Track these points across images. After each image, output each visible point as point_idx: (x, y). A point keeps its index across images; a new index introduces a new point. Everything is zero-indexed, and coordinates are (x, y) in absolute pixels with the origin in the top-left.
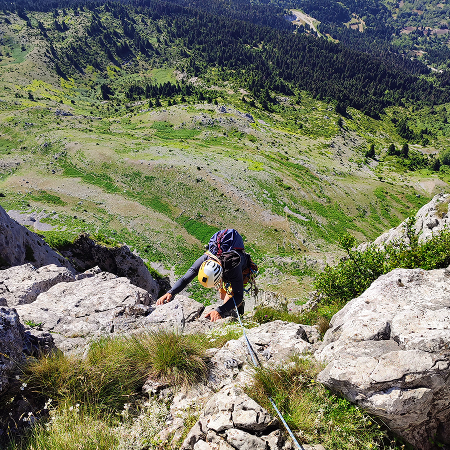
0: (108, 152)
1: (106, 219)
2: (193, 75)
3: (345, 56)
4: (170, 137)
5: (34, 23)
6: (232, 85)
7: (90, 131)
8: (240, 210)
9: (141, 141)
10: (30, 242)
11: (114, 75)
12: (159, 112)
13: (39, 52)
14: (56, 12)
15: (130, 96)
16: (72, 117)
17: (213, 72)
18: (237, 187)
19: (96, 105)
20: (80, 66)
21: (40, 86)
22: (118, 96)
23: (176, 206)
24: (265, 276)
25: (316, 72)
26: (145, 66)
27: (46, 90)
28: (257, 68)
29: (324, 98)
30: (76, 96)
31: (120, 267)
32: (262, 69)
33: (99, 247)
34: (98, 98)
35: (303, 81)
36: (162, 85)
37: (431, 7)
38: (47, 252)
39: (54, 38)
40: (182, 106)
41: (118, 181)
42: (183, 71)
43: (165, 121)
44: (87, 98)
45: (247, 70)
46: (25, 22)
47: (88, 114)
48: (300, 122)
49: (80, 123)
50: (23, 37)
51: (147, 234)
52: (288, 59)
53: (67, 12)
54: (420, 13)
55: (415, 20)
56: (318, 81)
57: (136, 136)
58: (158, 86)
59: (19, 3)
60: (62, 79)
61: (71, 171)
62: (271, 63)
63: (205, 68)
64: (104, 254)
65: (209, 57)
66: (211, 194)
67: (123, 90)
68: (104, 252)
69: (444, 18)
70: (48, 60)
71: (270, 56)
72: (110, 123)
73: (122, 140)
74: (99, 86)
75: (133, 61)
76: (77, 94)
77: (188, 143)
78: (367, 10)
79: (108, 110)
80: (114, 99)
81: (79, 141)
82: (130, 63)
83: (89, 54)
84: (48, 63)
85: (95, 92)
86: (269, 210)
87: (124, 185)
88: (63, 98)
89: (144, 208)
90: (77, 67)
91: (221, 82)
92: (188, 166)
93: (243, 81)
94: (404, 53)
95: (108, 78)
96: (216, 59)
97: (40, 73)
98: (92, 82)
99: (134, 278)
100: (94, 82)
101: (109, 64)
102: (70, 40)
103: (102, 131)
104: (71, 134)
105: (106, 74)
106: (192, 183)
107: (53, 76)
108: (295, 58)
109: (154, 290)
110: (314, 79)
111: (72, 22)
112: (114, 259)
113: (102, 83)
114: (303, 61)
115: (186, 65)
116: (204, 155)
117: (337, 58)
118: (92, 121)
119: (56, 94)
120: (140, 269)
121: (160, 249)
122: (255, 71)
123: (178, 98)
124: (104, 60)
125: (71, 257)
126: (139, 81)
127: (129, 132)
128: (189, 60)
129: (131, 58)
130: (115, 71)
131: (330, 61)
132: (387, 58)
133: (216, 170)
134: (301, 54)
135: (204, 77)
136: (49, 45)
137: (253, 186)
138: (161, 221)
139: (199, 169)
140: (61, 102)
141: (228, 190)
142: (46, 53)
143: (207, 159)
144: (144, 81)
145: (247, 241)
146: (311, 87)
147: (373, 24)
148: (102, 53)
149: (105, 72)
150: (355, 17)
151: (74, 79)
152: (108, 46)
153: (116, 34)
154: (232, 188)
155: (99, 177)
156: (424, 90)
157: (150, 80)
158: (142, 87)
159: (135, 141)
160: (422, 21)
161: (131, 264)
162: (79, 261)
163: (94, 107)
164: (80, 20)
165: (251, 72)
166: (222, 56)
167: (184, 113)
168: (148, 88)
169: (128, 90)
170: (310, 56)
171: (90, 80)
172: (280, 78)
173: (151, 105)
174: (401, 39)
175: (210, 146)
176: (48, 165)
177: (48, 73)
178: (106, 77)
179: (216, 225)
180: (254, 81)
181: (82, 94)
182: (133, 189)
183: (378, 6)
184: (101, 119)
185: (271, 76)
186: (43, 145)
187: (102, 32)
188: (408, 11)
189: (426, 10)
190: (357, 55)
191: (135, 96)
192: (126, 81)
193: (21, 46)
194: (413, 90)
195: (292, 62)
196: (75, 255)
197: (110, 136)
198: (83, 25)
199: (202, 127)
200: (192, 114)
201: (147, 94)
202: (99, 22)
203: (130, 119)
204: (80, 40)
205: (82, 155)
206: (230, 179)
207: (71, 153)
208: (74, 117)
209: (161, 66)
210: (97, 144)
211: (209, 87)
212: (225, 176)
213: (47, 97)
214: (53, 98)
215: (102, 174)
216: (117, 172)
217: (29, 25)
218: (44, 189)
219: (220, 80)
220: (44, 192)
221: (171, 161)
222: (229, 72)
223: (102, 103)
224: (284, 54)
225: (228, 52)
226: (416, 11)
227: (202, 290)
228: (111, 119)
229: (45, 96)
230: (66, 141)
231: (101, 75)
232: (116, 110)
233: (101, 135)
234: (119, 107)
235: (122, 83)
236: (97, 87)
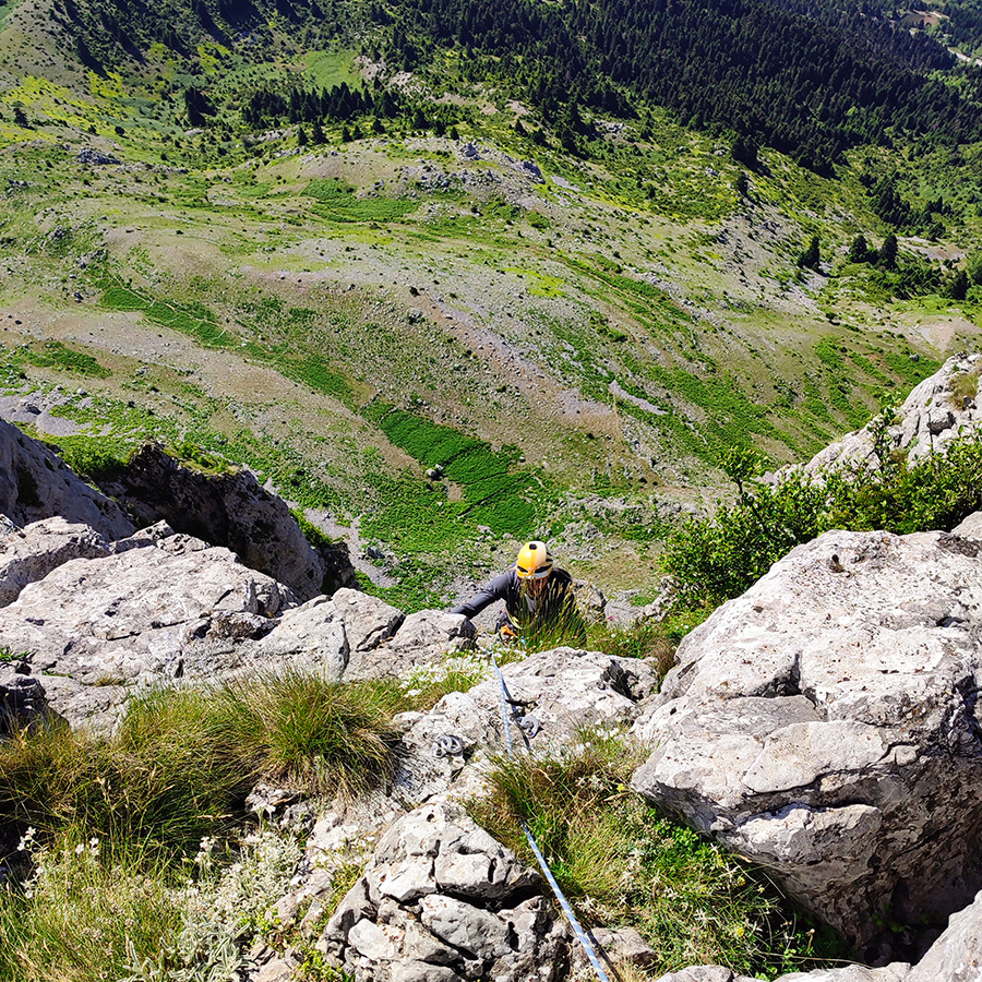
0: (205, 253)
1: (202, 409)
2: (401, 66)
3: (757, 22)
4: (348, 217)
6: (492, 91)
7: (162, 200)
8: (509, 390)
9: (281, 225)
10: (29, 460)
11: (215, 66)
12: (321, 156)
13: (36, 8)
15: (252, 118)
16: (118, 167)
17: (447, 61)
18: (503, 336)
19: (174, 138)
20: (136, 44)
21: (41, 93)
22: (225, 116)
23: (361, 380)
24: (564, 540)
25: (689, 63)
26: (289, 46)
27: (56, 101)
28: (551, 51)
29: (705, 124)
30: (126, 117)
31: (236, 519)
32: (562, 53)
33: (186, 473)
34: (177, 123)
35: (659, 85)
36: (329, 91)
38: (68, 483)
40: (375, 142)
41: (228, 321)
42: (378, 57)
43: (337, 179)
44: (153, 121)
45: (528, 56)
47: (155, 160)
48: (650, 181)
49: (138, 181)
51: (296, 445)
52: (623, 30)
56: (694, 84)
57: (268, 213)
58: (320, 94)
60: (92, 75)
61: (119, 296)
62: (584, 39)
63: (429, 51)
64: (197, 489)
65: (438, 23)
66: (443, 353)
67: (236, 103)
68: (199, 485)
70: (60, 28)
71: (582, 22)
72: (209, 184)
73: (235, 224)
74: (181, 92)
75: (260, 32)
76: (130, 111)
77: (389, 231)
79: (204, 151)
80: (215, 125)
81: (137, 224)
82: (252, 38)
83: (155, 14)
84: (59, 37)
85: (172, 107)
86: (576, 390)
87: (242, 331)
88: (97, 120)
89: (289, 384)
90: (128, 45)
91: (465, 85)
92: (388, 286)
93: (519, 82)
94: (896, 16)
95: (201, 73)
96: (454, 27)
97: (40, 61)
98: (163, 82)
99: (268, 546)
100: (167, 83)
101: (203, 39)
103: (189, 201)
104: (116, 207)
105: (197, 64)
106: (399, 326)
107: (71, 68)
108: (641, 27)
109: (312, 571)
110: (683, 79)
112: (220, 503)
113: (188, 85)
114: (658, 33)
115: (384, 44)
116: (426, 259)
117: (739, 27)
118: (165, 177)
119: (79, 112)
120: (281, 524)
121: (327, 479)
122: (547, 59)
123: (367, 124)
124: (191, 28)
125: (123, 497)
126: (274, 81)
127: (253, 204)
128: (390, 30)
129: (255, 25)
130: (218, 56)
131: (721, 36)
132: (854, 29)
133: (453, 296)
134: (656, 17)
135: (427, 72)
137: (538, 333)
138: (329, 413)
139: (414, 292)
140: (92, 130)
141: (482, 341)
142: (52, 12)
143: (433, 269)
144: (286, 82)
145: (523, 461)
146: (676, 98)
148: (187, 11)
149: (195, 59)
151: (121, 74)
154: (490, 338)
155: (183, 309)
156: (937, 108)
157: (299, 78)
158: (282, 95)
159: (266, 226)
161: (260, 512)
162: (142, 505)
163: (169, 143)
165: (537, 62)
166: (470, 20)
167: (380, 159)
168: (295, 96)
169: (247, 102)
170: (676, 24)
171: (160, 79)
172: (604, 75)
173: (303, 140)
175: (439, 238)
176: (64, 281)
177: (59, 59)
178: (196, 70)
179: (454, 424)
180: (543, 83)
181: (141, 112)
182: (263, 339)
184: (185, 172)
185: (585, 71)
186: (53, 234)
190: (786, 22)
191: (265, 118)
192: (244, 81)
194: (913, 108)
195: (633, 37)
196: (132, 492)
197: (209, 214)
199: (422, 194)
200: (399, 163)
201: (293, 112)
203: (254, 173)
205: (144, 258)
206: (485, 315)
207: (118, 254)
208: (122, 167)
209: (326, 46)
210: (179, 232)
211: (437, 98)
212: (476, 309)
213: (59, 118)
214: (73, 121)
215: (191, 303)
216: (225, 299)
218: (58, 337)
219: (465, 79)
220: (59, 345)
221: (350, 274)
222: (485, 59)
223: (188, 133)
224: (615, 16)
225: (483, 11)
227: (422, 572)
228: (210, 174)
229: (54, 117)
230: (106, 224)
231: (184, 65)
232: (222, 152)
233: (187, 210)
234: (227, 143)
235: (234, 85)
236: (177, 96)
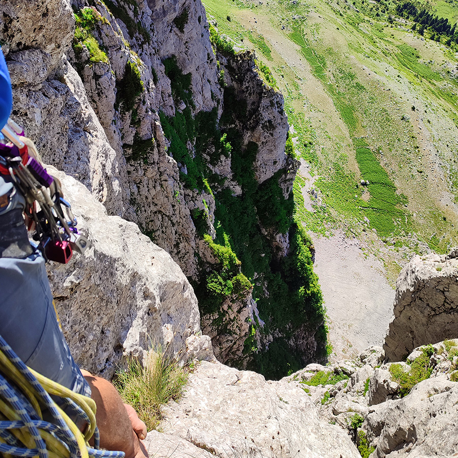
0: (341, 41)
1: (294, 95)
4: (408, 66)
7: (341, 15)
8: (422, 174)
10: (192, 9)
12: (416, 37)
15: (400, 11)
18: (438, 151)
22: (389, 4)
23: (363, 127)
24: (398, 251)
31: (261, 112)
33: (256, 75)
36: (439, 18)
38: (202, 36)
40: (443, 46)
41: (329, 71)
43: (415, 49)
49: (338, 4)
51: (317, 132)
58: (434, 17)
61: (298, 36)
64: (255, 86)
66: (406, 139)
68: (257, 85)
72: (363, 21)
73: (362, 40)
77: (421, 82)
80: (383, 4)
81: (324, 17)
86: (453, 196)
87: (332, 77)
89: (334, 108)
92: (404, 99)
99: (266, 134)
103: (351, 21)
106: (396, 117)
112: (261, 98)
116: (428, 101)
118: (349, 9)
120: (279, 130)
121: (318, 153)
123: (444, 39)
125: (223, 66)
126: (419, 3)
133: (429, 122)
137: (455, 162)
138: (340, 130)
139: (413, 108)
141: (427, 147)
143: (428, 106)
144: (424, 6)
145: (406, 206)
154: (432, 148)
155: (317, 56)
157: (430, 8)
158: (418, 9)
161: (274, 117)
162: (228, 76)
167: (440, 53)
168: (423, 13)
169: (402, 4)
173: (414, 28)
175: (440, 97)
176: (283, 19)
179: (388, 170)
182: (337, 86)
184: (358, 12)
191: (404, 13)
196: (228, 67)
197: (355, 31)
199: (447, 77)
200: (447, 59)
201: (418, 18)
203: (384, 28)
205: (317, 29)
206: (437, 138)
207: (309, 22)
210: (338, 29)
212: (435, 133)
215: (321, 56)
216: (335, 63)
218: (265, 36)
220: (263, 39)
221: (392, 85)
228: (367, 18)
230: (314, 10)
232: (378, 15)
233: (347, 24)
234: (382, 13)
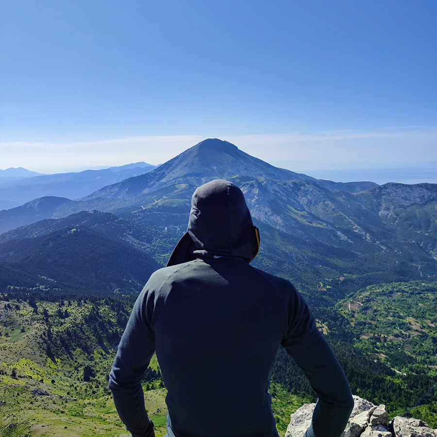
5: (40, 310)
9: (112, 426)
11: (100, 358)
13: (36, 334)
14: (63, 302)
16: (48, 397)
19: (75, 385)
20: (70, 348)
21: (26, 365)
25: (289, 367)
27: (31, 368)
29: (298, 392)
30: (57, 376)
34: (78, 379)
35: (278, 375)
37: (382, 319)
39: (54, 323)
44: (68, 378)
46: (32, 309)
47: (64, 395)
48: (277, 415)
50: (27, 320)
53: (72, 303)
54: (373, 323)
55: (370, 328)
56: (292, 375)
57: (108, 420)
59: (32, 294)
60: (49, 360)
67: (105, 373)
69: (395, 328)
70: (42, 341)
74: (83, 367)
76: (60, 374)
78: (327, 317)
79: (86, 392)
83: (81, 338)
84: (41, 344)
85: (78, 373)
88: (45, 377)
90: (67, 348)
94: (367, 355)
95: (93, 360)
97: (30, 353)
98: (77, 363)
100: (79, 363)
101: (97, 348)
102: (67, 325)
104: (40, 414)
105: (92, 357)
107: (41, 356)
110: (287, 373)
111: (74, 311)
113: (87, 365)
119: (39, 373)
124: (94, 344)
127: (102, 416)
132: (352, 358)
136: (47, 328)
140: (42, 381)
142: (41, 335)
146: (285, 380)
147: (335, 328)
148: (94, 338)
149: (92, 355)
150: (319, 322)
151: (61, 359)
152: (100, 332)
153: (110, 322)
156: (394, 391)
159: (106, 427)
160: (377, 329)
163: (72, 388)
164: (81, 310)
171: (76, 362)
174: (362, 343)
177: (38, 353)
178: (92, 359)
183: (336, 315)
186: (8, 426)
187: (97, 321)
188: (363, 320)
189: (378, 321)
192: (110, 364)
193: (22, 328)
194: (383, 391)
198: (83, 314)
202: (97, 312)
204: (76, 326)
208: (49, 397)
213: (30, 375)
214: (35, 377)
217: (35, 311)
223: (82, 384)
226: (370, 321)
229: (28, 374)
231: (87, 357)
235: (106, 366)
236: (81, 369)
